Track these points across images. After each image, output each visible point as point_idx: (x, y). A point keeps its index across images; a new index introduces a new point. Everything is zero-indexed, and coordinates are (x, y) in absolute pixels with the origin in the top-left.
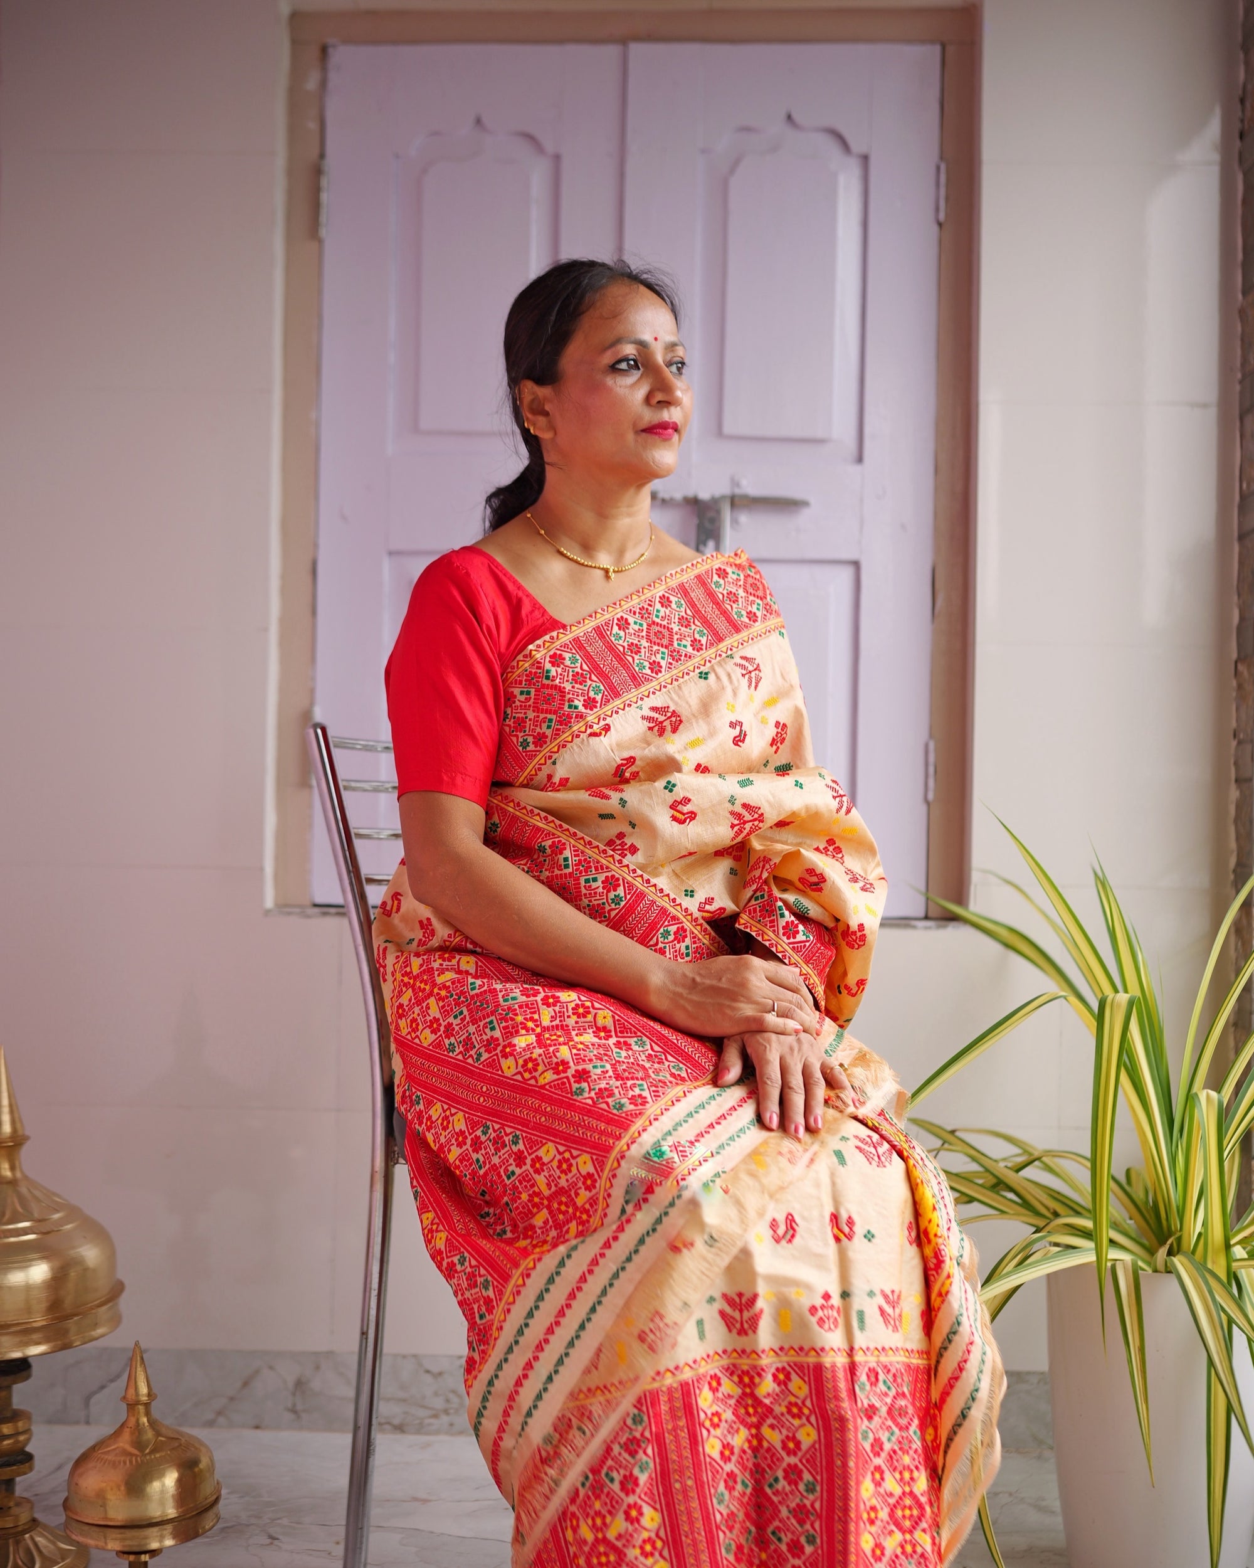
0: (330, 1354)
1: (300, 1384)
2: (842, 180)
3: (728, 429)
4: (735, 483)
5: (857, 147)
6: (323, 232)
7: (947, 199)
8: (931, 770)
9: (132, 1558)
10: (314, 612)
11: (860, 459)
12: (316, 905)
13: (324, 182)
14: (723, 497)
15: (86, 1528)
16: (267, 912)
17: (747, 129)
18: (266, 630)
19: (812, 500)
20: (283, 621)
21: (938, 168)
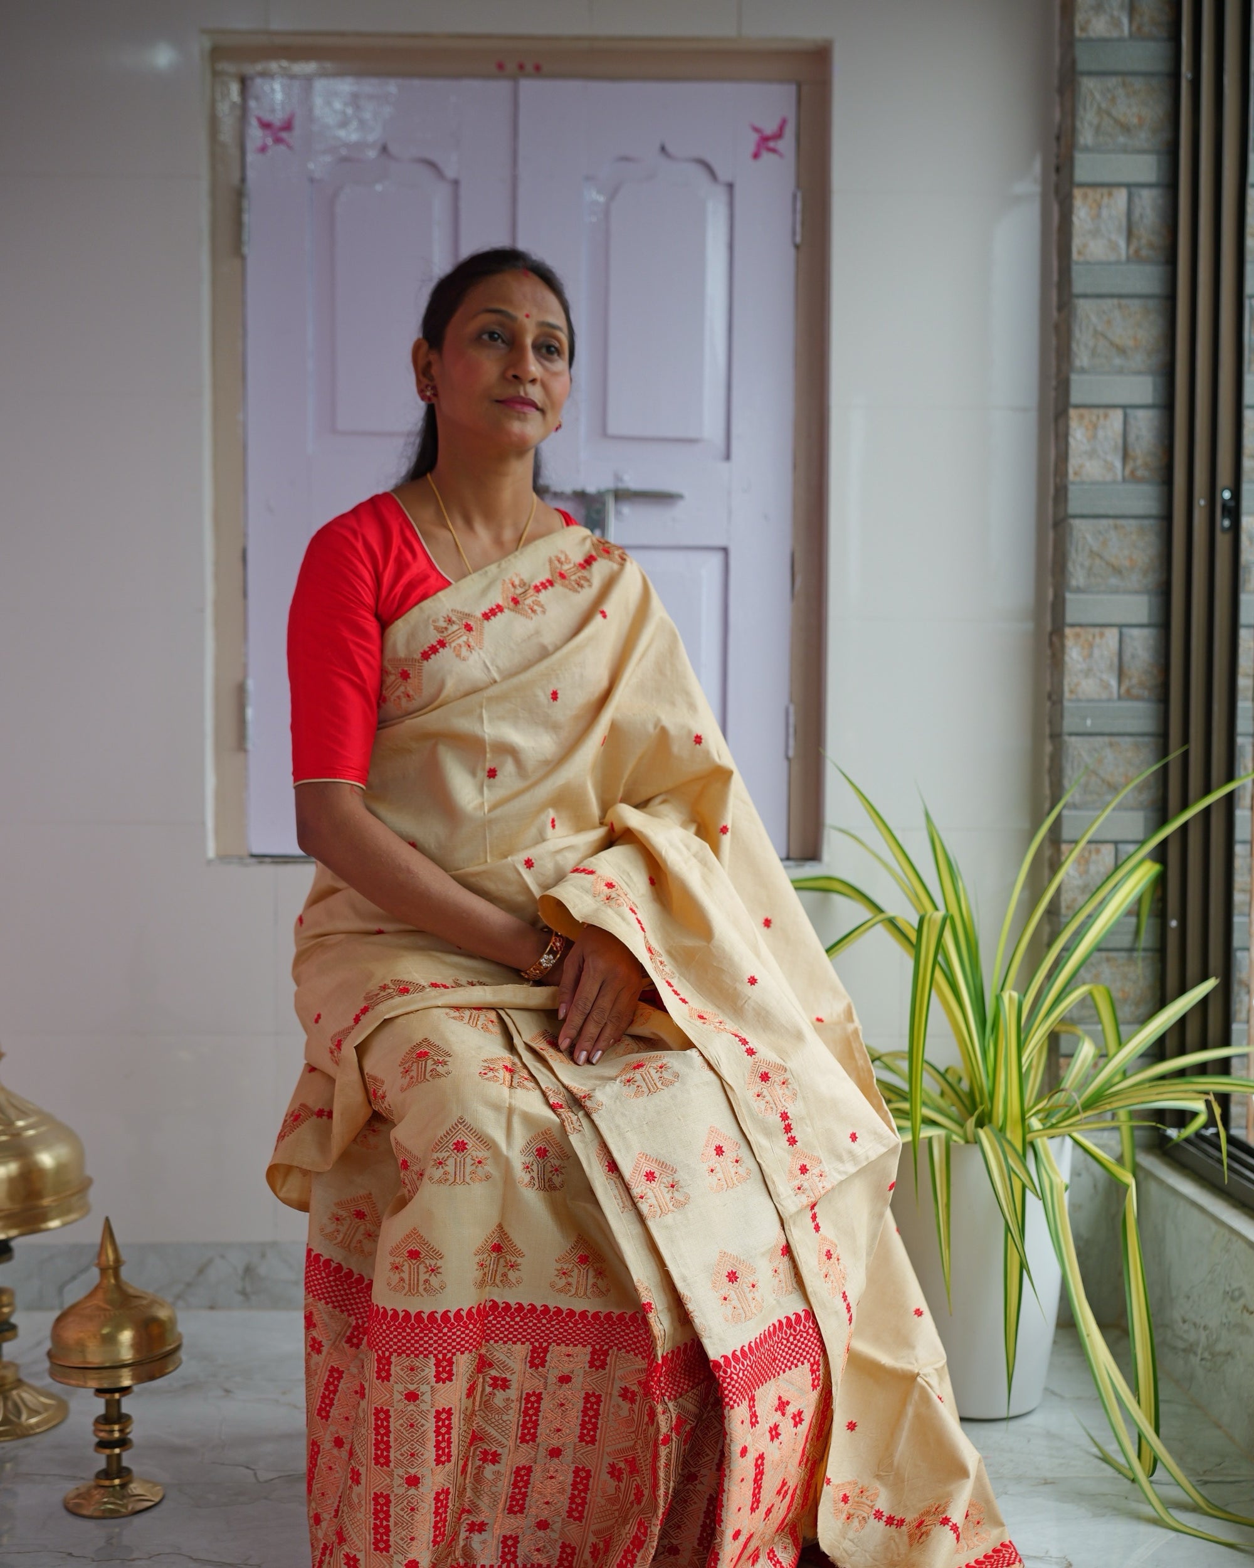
0: (274, 1244)
1: (248, 1270)
2: (710, 206)
3: (612, 429)
4: (618, 478)
5: (724, 175)
6: (246, 250)
7: (803, 224)
8: (791, 730)
9: (108, 1396)
10: (245, 594)
11: (728, 457)
12: (253, 856)
13: (245, 204)
14: (608, 491)
15: (68, 1370)
16: (209, 862)
17: (626, 159)
18: (202, 610)
19: (685, 493)
20: (217, 603)
21: (795, 197)
